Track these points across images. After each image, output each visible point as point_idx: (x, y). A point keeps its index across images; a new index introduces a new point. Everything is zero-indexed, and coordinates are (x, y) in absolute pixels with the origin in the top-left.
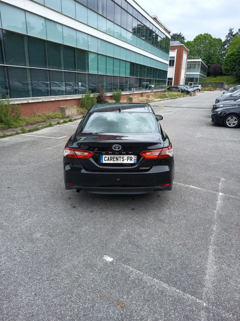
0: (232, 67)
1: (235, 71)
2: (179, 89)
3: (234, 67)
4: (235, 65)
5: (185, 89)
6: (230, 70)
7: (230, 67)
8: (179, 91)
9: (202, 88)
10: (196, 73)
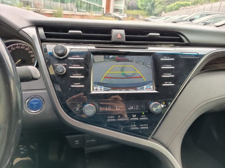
0: (146, 3)
1: (148, 6)
2: (113, 16)
3: (147, 3)
4: (148, 2)
5: (116, 16)
6: (144, 5)
7: (144, 3)
8: (112, 17)
9: (127, 17)
10: (122, 6)
